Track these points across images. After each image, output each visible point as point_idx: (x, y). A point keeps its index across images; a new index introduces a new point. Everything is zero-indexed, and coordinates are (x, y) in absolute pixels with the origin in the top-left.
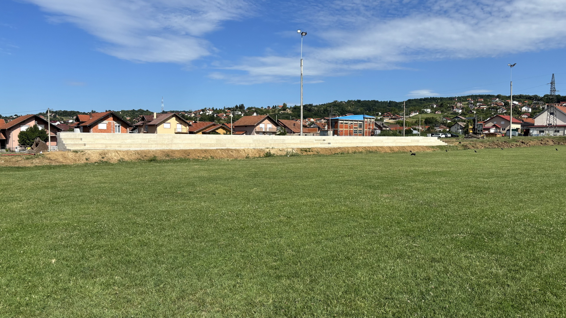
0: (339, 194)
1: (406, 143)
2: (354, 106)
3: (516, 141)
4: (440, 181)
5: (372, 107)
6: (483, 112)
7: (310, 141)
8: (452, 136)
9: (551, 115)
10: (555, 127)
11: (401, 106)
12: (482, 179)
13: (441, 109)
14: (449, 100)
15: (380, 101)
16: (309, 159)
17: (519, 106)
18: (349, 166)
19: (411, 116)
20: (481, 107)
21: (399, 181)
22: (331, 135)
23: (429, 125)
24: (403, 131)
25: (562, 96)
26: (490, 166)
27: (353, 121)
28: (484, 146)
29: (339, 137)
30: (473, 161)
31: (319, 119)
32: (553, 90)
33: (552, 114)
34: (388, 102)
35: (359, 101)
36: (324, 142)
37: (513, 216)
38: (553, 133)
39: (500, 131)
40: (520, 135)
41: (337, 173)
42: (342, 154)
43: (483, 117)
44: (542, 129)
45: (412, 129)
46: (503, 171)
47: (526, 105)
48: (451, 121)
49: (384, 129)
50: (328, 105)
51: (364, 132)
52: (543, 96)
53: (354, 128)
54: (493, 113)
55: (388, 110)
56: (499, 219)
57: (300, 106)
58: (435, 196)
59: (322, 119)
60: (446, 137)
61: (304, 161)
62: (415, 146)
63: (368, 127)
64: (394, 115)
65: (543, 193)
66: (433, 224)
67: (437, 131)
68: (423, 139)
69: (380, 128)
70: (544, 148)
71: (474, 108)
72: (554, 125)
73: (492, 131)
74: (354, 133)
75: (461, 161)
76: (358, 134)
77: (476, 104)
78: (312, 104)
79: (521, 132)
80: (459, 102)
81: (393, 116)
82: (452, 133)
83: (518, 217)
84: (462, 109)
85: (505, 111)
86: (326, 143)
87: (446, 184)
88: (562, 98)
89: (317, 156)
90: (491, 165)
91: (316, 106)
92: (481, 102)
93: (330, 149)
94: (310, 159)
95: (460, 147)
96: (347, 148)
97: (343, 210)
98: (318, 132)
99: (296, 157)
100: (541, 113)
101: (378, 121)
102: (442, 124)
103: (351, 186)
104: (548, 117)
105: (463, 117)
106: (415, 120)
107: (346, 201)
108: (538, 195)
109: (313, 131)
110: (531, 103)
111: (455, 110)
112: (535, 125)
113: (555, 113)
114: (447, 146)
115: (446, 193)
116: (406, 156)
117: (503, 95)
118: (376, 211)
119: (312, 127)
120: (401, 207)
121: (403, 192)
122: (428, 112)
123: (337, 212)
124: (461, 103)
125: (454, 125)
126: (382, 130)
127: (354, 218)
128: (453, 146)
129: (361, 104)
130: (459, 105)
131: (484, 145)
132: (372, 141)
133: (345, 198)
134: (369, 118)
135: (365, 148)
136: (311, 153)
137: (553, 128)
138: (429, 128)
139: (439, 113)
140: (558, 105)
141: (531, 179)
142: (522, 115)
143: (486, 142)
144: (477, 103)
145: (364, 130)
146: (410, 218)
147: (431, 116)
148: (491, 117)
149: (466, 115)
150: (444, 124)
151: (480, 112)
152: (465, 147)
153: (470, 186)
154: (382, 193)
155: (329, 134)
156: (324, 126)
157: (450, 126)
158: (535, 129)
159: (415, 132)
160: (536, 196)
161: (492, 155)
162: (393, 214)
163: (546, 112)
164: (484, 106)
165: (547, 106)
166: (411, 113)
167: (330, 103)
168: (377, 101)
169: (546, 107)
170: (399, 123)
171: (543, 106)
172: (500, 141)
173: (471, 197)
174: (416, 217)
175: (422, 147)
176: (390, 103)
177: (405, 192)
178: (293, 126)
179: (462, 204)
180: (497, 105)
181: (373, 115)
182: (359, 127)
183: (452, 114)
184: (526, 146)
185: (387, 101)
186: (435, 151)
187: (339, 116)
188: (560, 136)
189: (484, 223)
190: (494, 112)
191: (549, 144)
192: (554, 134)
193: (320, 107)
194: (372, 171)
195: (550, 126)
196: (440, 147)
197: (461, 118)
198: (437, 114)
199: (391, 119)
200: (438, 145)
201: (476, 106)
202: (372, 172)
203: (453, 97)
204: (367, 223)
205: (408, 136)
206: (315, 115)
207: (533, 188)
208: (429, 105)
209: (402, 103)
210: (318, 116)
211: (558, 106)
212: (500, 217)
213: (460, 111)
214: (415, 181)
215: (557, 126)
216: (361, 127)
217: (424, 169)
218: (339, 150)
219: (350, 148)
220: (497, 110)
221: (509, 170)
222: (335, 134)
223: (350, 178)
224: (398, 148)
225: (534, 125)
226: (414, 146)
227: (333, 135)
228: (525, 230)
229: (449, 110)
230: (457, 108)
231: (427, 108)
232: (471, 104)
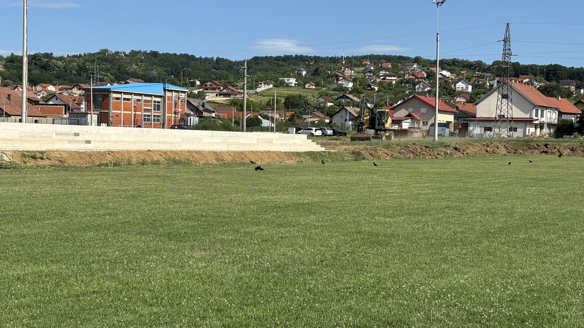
0: (102, 252)
1: (247, 144)
2: (143, 64)
3: (445, 146)
4: (307, 223)
5: (183, 68)
6: (390, 89)
7: (45, 135)
8: (335, 133)
9: (504, 100)
10: (510, 121)
11: (239, 70)
12: (382, 219)
13: (315, 79)
14: (331, 63)
15: (197, 56)
16: (38, 177)
17: (452, 79)
18: (129, 191)
19: (259, 90)
20: (387, 78)
21: (227, 223)
22: (93, 124)
23: (292, 111)
24: (243, 119)
25: (523, 65)
26: (398, 192)
27: (141, 95)
28: (390, 155)
29: (111, 128)
30: (370, 183)
31: (66, 87)
32: (507, 53)
33: (505, 97)
34: (215, 59)
35: (155, 54)
36: (77, 138)
37: (430, 289)
38: (506, 132)
39: (419, 125)
40: (452, 134)
41: (102, 207)
42: (115, 165)
43: (391, 99)
44: (488, 125)
45: (261, 116)
46: (419, 203)
47: (462, 79)
48: (334, 104)
49: (205, 114)
50: (87, 57)
51: (164, 120)
52: (491, 63)
53: (143, 110)
54: (407, 92)
55: (214, 76)
56: (404, 295)
57: (22, 57)
58: (294, 252)
59: (73, 87)
60: (324, 135)
61: (27, 180)
62: (265, 152)
63: (173, 110)
64: (225, 87)
65: (484, 245)
66: (286, 310)
67: (307, 123)
68: (280, 137)
69: (197, 112)
70: (491, 160)
71: (376, 80)
72: (508, 118)
73: (406, 125)
74: (145, 120)
75: (347, 183)
76: (153, 122)
77: (378, 73)
78: (52, 54)
79: (455, 130)
80: (348, 67)
81: (224, 89)
82: (334, 128)
83: (438, 291)
84: (354, 81)
85: (429, 88)
86: (81, 142)
87: (316, 228)
88: (522, 69)
89: (59, 170)
90: (400, 191)
91: (61, 59)
92: (387, 69)
93: (90, 155)
94: (44, 175)
95: (348, 155)
96: (128, 152)
97: (108, 288)
98: (65, 116)
99: (11, 172)
100: (487, 94)
101: (194, 98)
102: (316, 108)
103: (128, 234)
104: (499, 103)
105: (356, 96)
106: (266, 99)
107: (115, 267)
108: (474, 249)
109: (53, 113)
110: (472, 75)
111: (340, 82)
112: (477, 117)
113: (510, 96)
114: (324, 152)
115: (315, 246)
116: (245, 172)
117: (426, 58)
118: (177, 287)
119: (51, 105)
120: (226, 277)
121: (234, 246)
122: (291, 83)
123: (94, 292)
124: (351, 70)
125: (338, 112)
126: (201, 117)
127: (130, 304)
128: (335, 153)
129: (160, 61)
130: (348, 72)
131: (390, 153)
132: (179, 140)
133: (115, 262)
134: (175, 91)
135: (165, 153)
136: (47, 162)
137: (506, 123)
138: (293, 116)
139: (311, 87)
140: (516, 82)
141: (464, 218)
142: (457, 98)
143: (394, 146)
144: (381, 70)
145: (164, 115)
146: (244, 299)
147: (297, 93)
148: (404, 99)
149: (360, 93)
150: (321, 109)
151: (385, 88)
152: (357, 155)
153: (359, 232)
154: (192, 248)
155: (89, 121)
156: (79, 104)
157: (331, 114)
158: (478, 124)
159: (266, 123)
160: (470, 250)
161: (403, 172)
162: (210, 293)
163: (496, 93)
164: (393, 78)
165: (498, 82)
166: (260, 85)
167: (93, 54)
168: (193, 56)
169: (495, 85)
170: (236, 104)
171: (491, 82)
172: (419, 145)
173: (361, 254)
174: (254, 296)
175: (278, 154)
176: (219, 62)
177: (239, 245)
178: (5, 100)
179: (344, 268)
180: (415, 76)
181: (185, 85)
182: (155, 109)
183: (334, 90)
184: (462, 155)
185: (213, 58)
186: (301, 161)
187: (112, 82)
188: (518, 138)
189: (379, 304)
190: (409, 89)
191: (500, 152)
192: (509, 134)
193: (70, 62)
194: (177, 202)
195: (502, 119)
196: (311, 154)
197: (352, 100)
198: (307, 88)
199: (220, 95)
200: (308, 150)
201: (379, 77)
202: (177, 205)
203: (338, 57)
204: (155, 313)
205: (252, 131)
206: (59, 78)
207: (467, 235)
208: (293, 70)
209: (242, 63)
210: (65, 80)
211: (514, 83)
212: (406, 292)
213: (351, 85)
214: (258, 224)
215: (514, 119)
216: (159, 109)
217: (278, 198)
218: (109, 156)
219: (134, 152)
220: (414, 85)
221: (429, 200)
222: (103, 123)
223: (128, 217)
224: (232, 154)
225: (475, 117)
226: (262, 152)
227: (99, 124)
228: (448, 315)
229: (330, 83)
230: (344, 78)
231: (289, 76)
232: (370, 72)
